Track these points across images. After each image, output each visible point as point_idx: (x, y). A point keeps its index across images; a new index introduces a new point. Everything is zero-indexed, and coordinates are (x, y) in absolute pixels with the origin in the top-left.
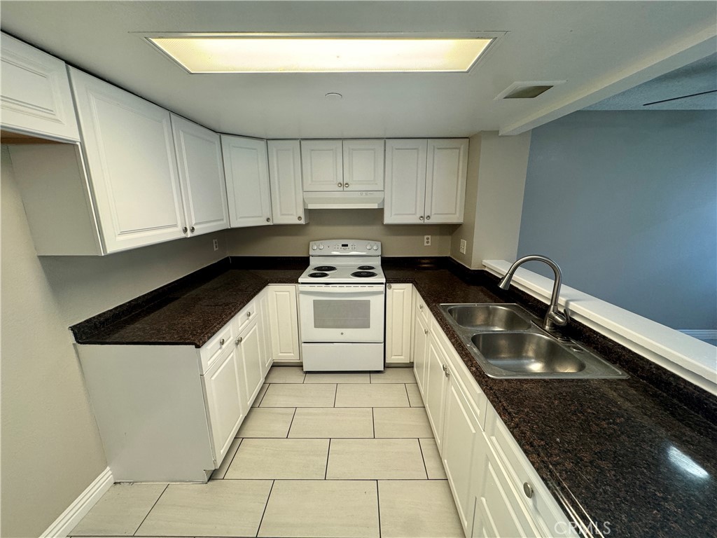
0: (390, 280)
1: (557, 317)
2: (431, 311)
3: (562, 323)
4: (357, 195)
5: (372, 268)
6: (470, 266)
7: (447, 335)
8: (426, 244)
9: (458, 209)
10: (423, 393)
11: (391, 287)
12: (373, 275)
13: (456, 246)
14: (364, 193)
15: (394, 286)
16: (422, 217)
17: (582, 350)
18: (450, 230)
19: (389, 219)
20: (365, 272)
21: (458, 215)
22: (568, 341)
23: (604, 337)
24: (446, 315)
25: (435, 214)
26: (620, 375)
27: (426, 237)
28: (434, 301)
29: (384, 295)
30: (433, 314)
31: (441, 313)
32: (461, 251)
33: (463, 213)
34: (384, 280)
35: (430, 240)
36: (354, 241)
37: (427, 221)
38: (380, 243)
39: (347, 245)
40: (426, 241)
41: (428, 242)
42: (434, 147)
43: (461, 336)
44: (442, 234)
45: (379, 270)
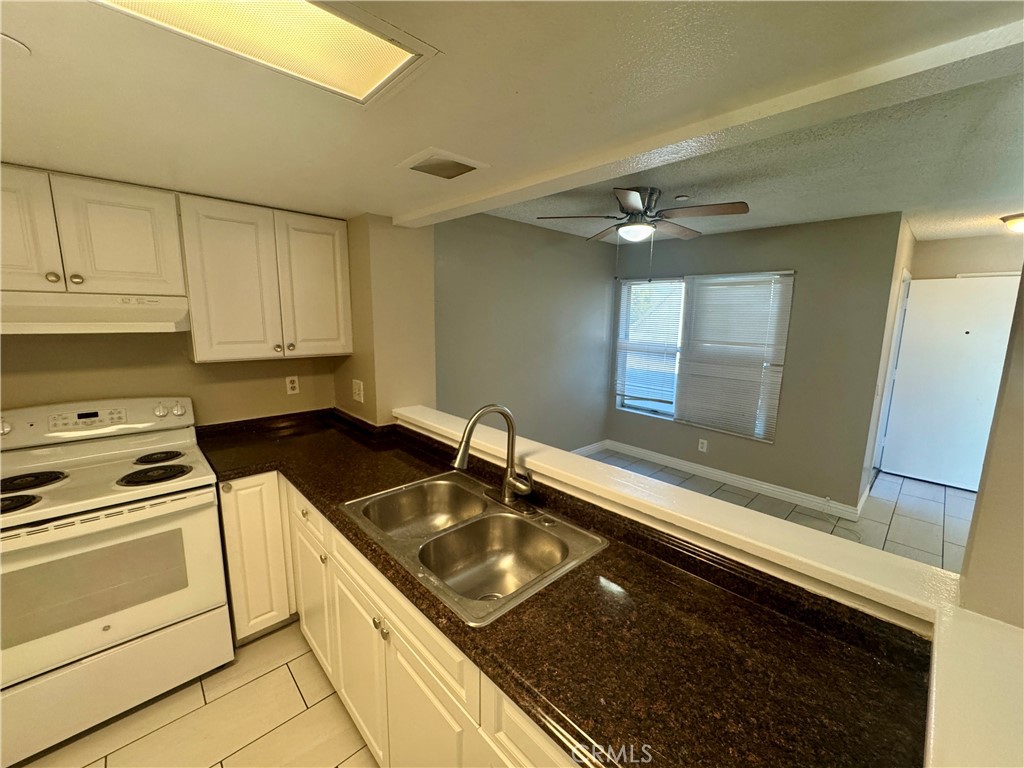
0: (226, 474)
1: (518, 484)
2: (332, 521)
3: (525, 491)
4: (116, 303)
5: (175, 455)
6: (375, 420)
7: (376, 565)
8: (290, 392)
9: (342, 332)
10: (329, 669)
11: (230, 488)
12: (181, 471)
13: (345, 390)
14: (133, 299)
15: (236, 484)
16: (279, 346)
17: (553, 521)
18: (330, 365)
19: (203, 352)
20: (157, 469)
21: (343, 340)
22: (535, 513)
23: (571, 497)
24: (362, 523)
25: (304, 340)
26: (600, 545)
27: (288, 379)
28: (333, 499)
29: (215, 509)
30: (337, 527)
31: (352, 523)
32: (356, 398)
33: (351, 337)
34: (212, 478)
35: (297, 385)
36: (114, 402)
37: (289, 354)
38: (189, 400)
39: (95, 415)
40: (289, 386)
41: (293, 388)
42: (287, 226)
43: (402, 561)
44: (316, 372)
45: (194, 456)
